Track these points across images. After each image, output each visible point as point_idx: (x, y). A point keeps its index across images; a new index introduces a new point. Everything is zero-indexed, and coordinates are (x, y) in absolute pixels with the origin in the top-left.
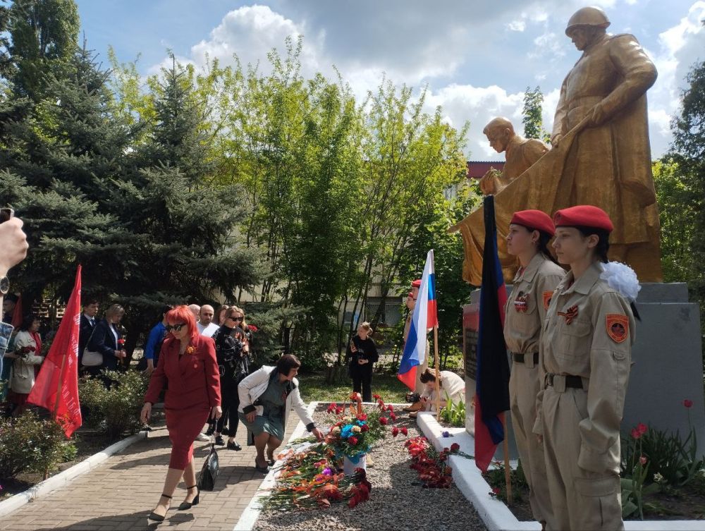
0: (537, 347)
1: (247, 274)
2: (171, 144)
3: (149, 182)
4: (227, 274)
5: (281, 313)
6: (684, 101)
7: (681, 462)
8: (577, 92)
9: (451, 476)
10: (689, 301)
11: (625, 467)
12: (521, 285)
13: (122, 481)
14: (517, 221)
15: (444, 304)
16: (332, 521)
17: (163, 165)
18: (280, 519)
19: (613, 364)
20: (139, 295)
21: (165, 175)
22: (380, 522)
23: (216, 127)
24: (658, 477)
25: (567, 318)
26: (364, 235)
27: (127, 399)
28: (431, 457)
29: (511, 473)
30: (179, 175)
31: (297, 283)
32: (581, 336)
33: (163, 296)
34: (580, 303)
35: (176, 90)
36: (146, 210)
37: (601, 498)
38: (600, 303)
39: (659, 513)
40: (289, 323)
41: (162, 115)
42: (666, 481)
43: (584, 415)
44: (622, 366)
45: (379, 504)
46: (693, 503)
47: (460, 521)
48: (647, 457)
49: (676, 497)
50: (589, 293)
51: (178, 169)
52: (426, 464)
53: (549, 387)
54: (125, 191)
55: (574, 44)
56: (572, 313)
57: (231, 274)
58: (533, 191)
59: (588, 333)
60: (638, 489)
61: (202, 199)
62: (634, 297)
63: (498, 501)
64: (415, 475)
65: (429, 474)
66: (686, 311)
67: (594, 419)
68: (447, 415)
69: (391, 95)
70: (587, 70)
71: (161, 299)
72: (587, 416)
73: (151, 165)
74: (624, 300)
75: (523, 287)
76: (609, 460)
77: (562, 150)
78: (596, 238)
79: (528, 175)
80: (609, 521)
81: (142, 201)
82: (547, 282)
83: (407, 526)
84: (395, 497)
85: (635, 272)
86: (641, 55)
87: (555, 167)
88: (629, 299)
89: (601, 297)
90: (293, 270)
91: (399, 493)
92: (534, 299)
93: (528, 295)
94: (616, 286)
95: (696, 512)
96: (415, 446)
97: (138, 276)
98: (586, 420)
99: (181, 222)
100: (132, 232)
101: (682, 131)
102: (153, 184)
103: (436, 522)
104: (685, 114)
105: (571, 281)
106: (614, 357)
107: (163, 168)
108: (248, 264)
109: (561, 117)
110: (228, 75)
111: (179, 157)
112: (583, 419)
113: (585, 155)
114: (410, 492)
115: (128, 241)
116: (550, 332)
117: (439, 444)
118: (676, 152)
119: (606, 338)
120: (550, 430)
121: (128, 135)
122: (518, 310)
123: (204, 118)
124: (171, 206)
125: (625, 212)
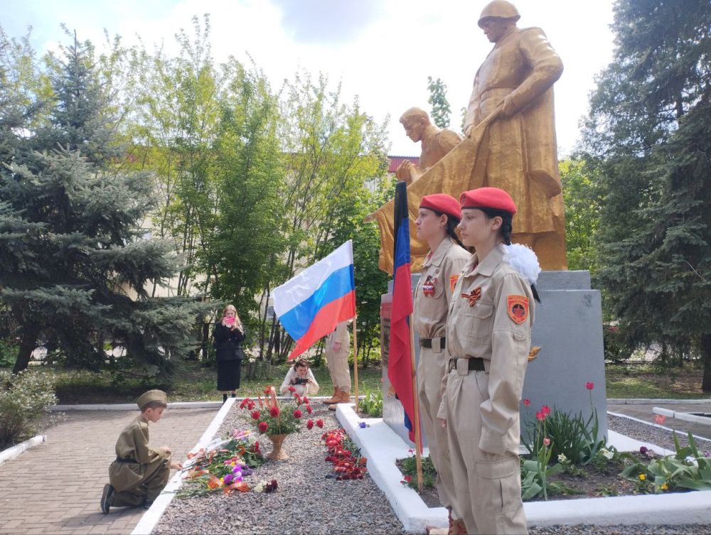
0: (444, 331)
1: (158, 266)
2: (72, 125)
3: (45, 165)
4: (136, 266)
5: (196, 307)
6: (592, 101)
7: (585, 443)
8: (489, 84)
9: (365, 466)
10: (592, 288)
11: (532, 450)
12: (429, 269)
13: (12, 489)
14: (426, 205)
15: (366, 296)
16: (239, 520)
17: (62, 149)
18: (183, 521)
19: (513, 344)
20: (35, 289)
21: (64, 159)
22: (289, 519)
23: (122, 110)
24: (562, 457)
25: (471, 300)
26: (285, 227)
27: (19, 401)
28: (347, 449)
29: (423, 461)
30: (79, 159)
31: (216, 277)
32: (483, 318)
33: (63, 290)
34: (483, 285)
35: (78, 68)
36: (43, 196)
37: (502, 480)
38: (502, 284)
39: (563, 493)
40: (208, 318)
41: (61, 95)
42: (570, 461)
43: (485, 396)
44: (522, 347)
45: (290, 499)
46: (594, 481)
47: (371, 511)
48: (551, 439)
49: (579, 476)
50: (492, 274)
51: (79, 153)
52: (342, 456)
53: (453, 370)
54: (19, 177)
55: (486, 35)
56: (476, 294)
57: (140, 267)
58: (447, 181)
59: (490, 314)
60: (543, 469)
61: (106, 186)
62: (534, 279)
63: (409, 489)
64: (330, 468)
65: (343, 465)
66: (588, 298)
67: (494, 400)
68: (366, 406)
69: (309, 82)
70: (498, 61)
71: (60, 294)
72: (488, 397)
73: (49, 149)
74: (524, 281)
75: (431, 272)
76: (509, 441)
77: (475, 141)
78: (500, 219)
79: (442, 165)
80: (509, 503)
81: (38, 186)
82: (454, 265)
83: (317, 520)
84: (308, 491)
85: (536, 254)
86: (549, 48)
87: (468, 157)
88: (530, 281)
89: (503, 278)
90: (210, 262)
91: (312, 486)
92: (442, 283)
93: (436, 279)
94: (518, 267)
95: (597, 490)
96: (332, 439)
97: (36, 269)
98: (486, 401)
99: (83, 210)
100: (26, 220)
101: (589, 130)
102: (51, 168)
103: (346, 514)
104: (592, 114)
105: (475, 264)
106: (514, 338)
107: (63, 152)
108: (159, 255)
109: (475, 107)
110: (134, 54)
111: (82, 140)
112: (484, 400)
113: (496, 147)
114: (323, 484)
115: (23, 230)
116: (454, 316)
117: (356, 435)
118: (583, 149)
119: (507, 319)
120: (453, 414)
121: (24, 116)
122: (426, 294)
123: (110, 100)
124: (71, 193)
125: (533, 203)
